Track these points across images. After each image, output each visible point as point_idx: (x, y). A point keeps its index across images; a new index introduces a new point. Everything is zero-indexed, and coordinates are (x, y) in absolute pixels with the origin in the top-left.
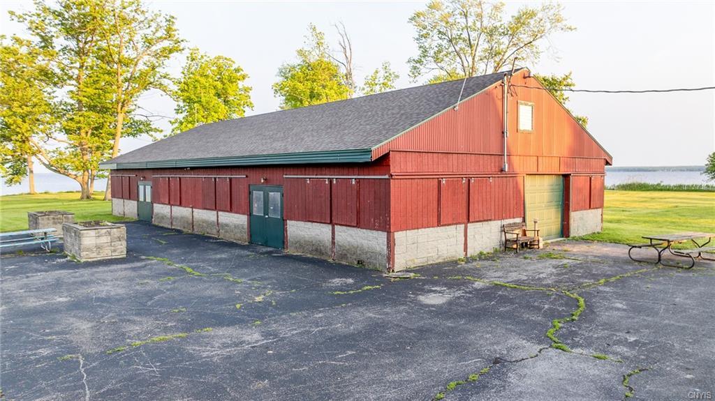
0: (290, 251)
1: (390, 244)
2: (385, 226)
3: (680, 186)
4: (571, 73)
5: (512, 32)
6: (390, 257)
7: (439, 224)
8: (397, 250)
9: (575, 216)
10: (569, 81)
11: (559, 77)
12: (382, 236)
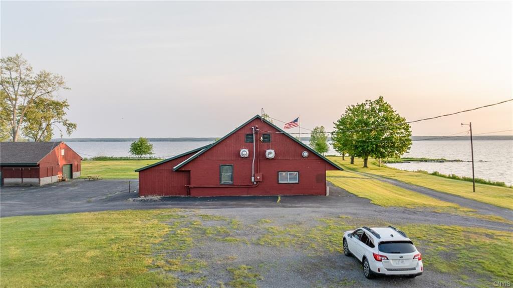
0: (5, 186)
1: (39, 180)
2: (38, 177)
3: (121, 158)
4: (66, 100)
5: (38, 83)
6: (39, 183)
7: (47, 176)
8: (41, 182)
9: (74, 173)
10: (66, 104)
11: (61, 101)
12: (38, 179)
